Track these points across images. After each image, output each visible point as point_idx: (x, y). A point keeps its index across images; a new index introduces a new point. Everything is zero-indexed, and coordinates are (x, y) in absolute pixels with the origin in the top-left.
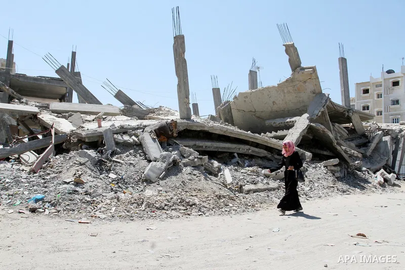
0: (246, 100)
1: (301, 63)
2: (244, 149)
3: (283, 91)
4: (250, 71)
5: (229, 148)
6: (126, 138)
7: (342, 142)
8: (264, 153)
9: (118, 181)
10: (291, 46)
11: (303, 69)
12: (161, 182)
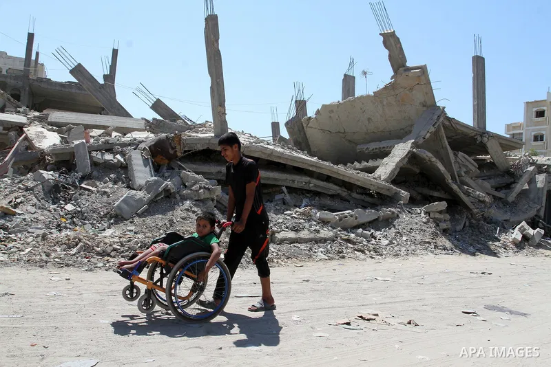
0: (332, 115)
1: (405, 61)
2: (302, 182)
3: (381, 102)
4: (345, 75)
5: (276, 180)
6: (108, 157)
7: (468, 180)
8: (333, 188)
9: (73, 215)
10: (391, 36)
11: (409, 69)
12: (136, 220)
